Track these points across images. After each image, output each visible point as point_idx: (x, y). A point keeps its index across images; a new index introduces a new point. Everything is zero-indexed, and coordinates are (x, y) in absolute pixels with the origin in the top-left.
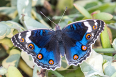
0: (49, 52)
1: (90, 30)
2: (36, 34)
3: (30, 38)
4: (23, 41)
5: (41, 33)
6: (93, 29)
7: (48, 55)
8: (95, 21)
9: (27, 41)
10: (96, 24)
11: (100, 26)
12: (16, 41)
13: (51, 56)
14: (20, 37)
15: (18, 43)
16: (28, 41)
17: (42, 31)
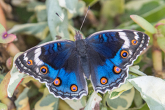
0: (69, 73)
1: (126, 45)
2: (49, 51)
3: (40, 57)
4: (32, 64)
5: (56, 48)
6: (131, 44)
7: (69, 79)
8: (135, 33)
9: (36, 63)
10: (137, 37)
11: (143, 42)
12: (22, 65)
13: (73, 79)
14: (26, 59)
15: (25, 68)
16: (39, 62)
17: (56, 45)
